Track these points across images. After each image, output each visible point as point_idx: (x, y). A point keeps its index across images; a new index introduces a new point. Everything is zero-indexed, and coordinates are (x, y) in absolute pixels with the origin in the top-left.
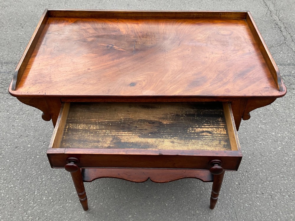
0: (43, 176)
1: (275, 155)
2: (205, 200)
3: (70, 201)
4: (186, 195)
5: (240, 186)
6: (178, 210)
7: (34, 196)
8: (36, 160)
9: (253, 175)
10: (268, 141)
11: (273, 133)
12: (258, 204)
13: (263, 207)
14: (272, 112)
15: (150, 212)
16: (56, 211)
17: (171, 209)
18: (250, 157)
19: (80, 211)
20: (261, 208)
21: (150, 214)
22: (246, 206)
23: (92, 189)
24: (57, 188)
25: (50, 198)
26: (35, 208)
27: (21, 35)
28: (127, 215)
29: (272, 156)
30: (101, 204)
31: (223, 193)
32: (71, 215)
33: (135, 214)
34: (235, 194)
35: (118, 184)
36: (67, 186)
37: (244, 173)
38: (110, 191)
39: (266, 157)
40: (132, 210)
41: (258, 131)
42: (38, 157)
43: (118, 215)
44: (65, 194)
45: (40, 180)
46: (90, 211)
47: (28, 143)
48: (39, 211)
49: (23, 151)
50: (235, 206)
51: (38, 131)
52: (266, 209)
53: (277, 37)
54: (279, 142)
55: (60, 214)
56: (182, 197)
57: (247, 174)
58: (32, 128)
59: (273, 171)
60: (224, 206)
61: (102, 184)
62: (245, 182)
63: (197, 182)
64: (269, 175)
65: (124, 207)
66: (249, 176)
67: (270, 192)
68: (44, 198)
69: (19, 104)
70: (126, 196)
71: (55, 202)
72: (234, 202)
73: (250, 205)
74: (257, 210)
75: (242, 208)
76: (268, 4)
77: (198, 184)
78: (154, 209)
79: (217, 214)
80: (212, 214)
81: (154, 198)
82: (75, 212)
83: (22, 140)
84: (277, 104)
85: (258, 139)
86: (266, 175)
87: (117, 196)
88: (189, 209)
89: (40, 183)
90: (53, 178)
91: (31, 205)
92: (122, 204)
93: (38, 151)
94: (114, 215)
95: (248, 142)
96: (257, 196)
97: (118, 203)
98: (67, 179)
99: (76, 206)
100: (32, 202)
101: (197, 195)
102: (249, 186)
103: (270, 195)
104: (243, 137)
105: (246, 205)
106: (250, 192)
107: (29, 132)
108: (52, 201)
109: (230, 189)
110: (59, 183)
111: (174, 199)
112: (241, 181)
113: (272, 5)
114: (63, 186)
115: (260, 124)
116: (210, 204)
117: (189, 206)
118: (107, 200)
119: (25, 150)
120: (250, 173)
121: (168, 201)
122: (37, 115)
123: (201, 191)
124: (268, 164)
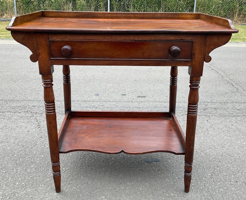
0: (19, 168)
1: (244, 156)
2: (179, 186)
3: (43, 186)
4: (160, 182)
5: (213, 176)
6: (152, 193)
7: (7, 182)
8: (13, 158)
9: (224, 169)
10: (235, 147)
11: (239, 142)
12: (233, 189)
13: (238, 192)
14: (235, 129)
15: (123, 194)
16: (28, 193)
17: (145, 192)
18: (219, 157)
19: (52, 193)
20: (236, 192)
21: (123, 195)
22: (221, 191)
23: (65, 177)
24: (31, 177)
25: (23, 183)
26: (7, 190)
28: (100, 196)
29: (240, 156)
30: (74, 188)
31: (197, 181)
32: (43, 196)
33: (108, 196)
34: (208, 182)
35: (91, 174)
36: (40, 175)
37: (216, 168)
38: (83, 179)
39: (235, 157)
40: (105, 192)
41: (224, 141)
42: (15, 155)
43: (91, 197)
44: (38, 181)
45: (15, 171)
46: (62, 193)
47: (8, 146)
48: (10, 193)
49: (3, 152)
50: (210, 191)
51: (19, 139)
52: (242, 193)
53: (230, 88)
54: (245, 148)
55: (32, 195)
56: (156, 183)
57: (218, 168)
58: (13, 137)
59: (243, 166)
60: (199, 191)
61: (76, 174)
62: (218, 174)
63: (170, 174)
64: (240, 169)
65: (97, 190)
66: (221, 169)
67: (243, 181)
68: (17, 183)
69: (3, 123)
70: (100, 182)
71: (28, 186)
72: (208, 188)
73: (225, 190)
74: (233, 193)
75: (217, 192)
76: (219, 72)
77: (171, 174)
78: (128, 192)
79: (192, 196)
80: (187, 197)
81: (128, 184)
82: (47, 194)
83: (2, 145)
84: (239, 125)
85: (225, 146)
86: (237, 169)
87: (91, 183)
88: (164, 192)
89: (15, 173)
90: (28, 170)
91: (3, 188)
92: (95, 188)
93: (16, 152)
94: (87, 196)
95: (216, 147)
96: (231, 183)
97: (91, 187)
98: (42, 170)
99: (48, 190)
100: (5, 186)
101: (171, 182)
102: (222, 177)
103: (244, 183)
104: (210, 144)
105: (221, 190)
106: (224, 181)
107: (9, 140)
108: (24, 185)
109: (204, 179)
110: (34, 173)
111: (148, 185)
112: (213, 173)
114: (37, 175)
115: (225, 136)
116: (184, 189)
117: (163, 190)
118: (80, 185)
119: (4, 151)
120: (221, 167)
121: (142, 186)
122: (19, 130)
123: (175, 180)
124: (238, 162)
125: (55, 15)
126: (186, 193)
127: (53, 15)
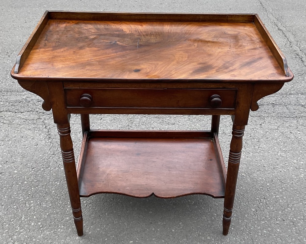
0: (32, 202)
1: (297, 182)
2: (217, 226)
3: (63, 227)
4: (195, 221)
5: (257, 212)
6: (186, 236)
7: (20, 222)
8: (23, 186)
9: (271, 201)
10: (289, 168)
11: (295, 161)
12: (278, 230)
13: (284, 234)
14: (293, 140)
15: (154, 238)
16: (46, 237)
17: (178, 235)
18: (268, 184)
19: (73, 237)
20: (281, 235)
21: (153, 239)
22: (265, 233)
23: (87, 215)
24: (48, 214)
25: (40, 223)
26: (22, 233)
27: (7, 63)
28: (128, 241)
29: (293, 183)
30: (98, 229)
31: (238, 220)
32: (63, 241)
33: (137, 240)
34: (251, 221)
35: (117, 210)
36: (58, 212)
37: (262, 200)
38: (108, 217)
39: (287, 184)
40: (133, 235)
41: (277, 159)
42: (25, 182)
43: (118, 241)
44: (56, 220)
45: (28, 206)
46: (85, 237)
47: (15, 169)
48: (26, 236)
49: (9, 177)
50: (251, 232)
51: (27, 157)
52: (287, 236)
53: (298, 67)
54: (301, 169)
55: (51, 240)
56: (191, 223)
57: (265, 201)
58: (19, 154)
59: (295, 198)
60: (240, 233)
61: (99, 210)
62: (263, 208)
63: (208, 209)
64: (290, 202)
65: (125, 233)
66: (267, 202)
67: (291, 219)
68: (33, 224)
69: (4, 131)
70: (127, 221)
71: (45, 227)
72: (250, 229)
73: (269, 231)
74: (278, 237)
75: (260, 234)
76: (287, 35)
77: (209, 210)
78: (159, 235)
79: (230, 240)
80: (225, 241)
81: (159, 223)
82: (68, 238)
83: (7, 166)
84: (299, 133)
85: (277, 167)
86: (287, 202)
87: (117, 222)
88: (199, 235)
89: (28, 208)
90: (43, 204)
91: (17, 230)
92: (122, 229)
93: (26, 177)
94: (113, 241)
95: (266, 169)
96: (277, 222)
97: (117, 229)
98: (59, 205)
99: (69, 232)
100: (19, 228)
101: (208, 221)
102: (268, 213)
103: (292, 222)
104: (260, 164)
105: (265, 231)
106: (269, 218)
107: (15, 159)
108: (41, 226)
109: (246, 216)
110: (50, 209)
111: (182, 225)
112: (258, 207)
113: (292, 36)
114: (54, 211)
115: (279, 152)
116: (222, 231)
117: (199, 232)
118: (105, 226)
119: (11, 176)
120: (269, 199)
121: (175, 227)
122: (25, 142)
123: (213, 218)
124: (289, 191)
125: (65, 17)
126: (224, 236)
127: (63, 17)
